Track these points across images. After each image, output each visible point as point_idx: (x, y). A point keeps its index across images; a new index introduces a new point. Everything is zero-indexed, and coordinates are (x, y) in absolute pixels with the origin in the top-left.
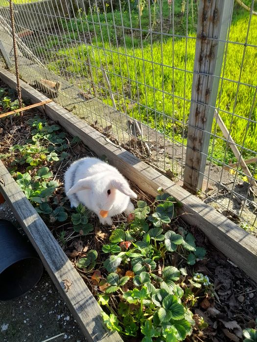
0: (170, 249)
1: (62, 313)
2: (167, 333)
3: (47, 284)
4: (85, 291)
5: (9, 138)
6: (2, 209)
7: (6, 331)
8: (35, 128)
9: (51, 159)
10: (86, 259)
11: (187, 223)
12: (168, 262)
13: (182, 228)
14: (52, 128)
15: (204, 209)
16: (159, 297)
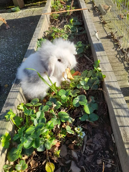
12: (72, 111)
13: (93, 97)
14: (77, 23)
15: (116, 94)
16: (40, 121)
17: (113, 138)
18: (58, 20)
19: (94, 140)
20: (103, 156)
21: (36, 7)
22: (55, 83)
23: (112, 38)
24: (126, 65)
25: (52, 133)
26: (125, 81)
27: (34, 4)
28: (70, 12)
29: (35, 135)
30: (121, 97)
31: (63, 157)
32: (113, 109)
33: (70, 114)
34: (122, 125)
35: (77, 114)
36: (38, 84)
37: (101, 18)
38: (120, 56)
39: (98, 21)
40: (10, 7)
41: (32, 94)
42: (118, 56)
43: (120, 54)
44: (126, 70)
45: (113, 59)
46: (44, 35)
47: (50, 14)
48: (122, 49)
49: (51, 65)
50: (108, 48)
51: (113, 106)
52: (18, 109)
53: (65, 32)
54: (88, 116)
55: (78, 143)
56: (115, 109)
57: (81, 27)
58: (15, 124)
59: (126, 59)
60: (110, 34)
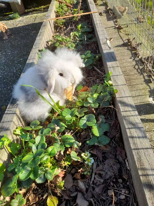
12: (78, 134)
13: (103, 117)
14: (85, 30)
15: (129, 111)
16: (39, 147)
17: (127, 164)
18: (64, 26)
19: (104, 167)
20: (116, 185)
21: (39, 13)
22: (59, 101)
23: (129, 45)
24: (146, 77)
25: (55, 161)
26: (145, 96)
27: (37, 8)
28: (77, 16)
29: (33, 163)
30: (135, 114)
31: (68, 189)
32: (126, 129)
33: (77, 138)
34: (135, 148)
35: (85, 137)
36: (38, 103)
37: (116, 22)
38: (139, 66)
39: (112, 26)
40: (7, 13)
41: (31, 115)
42: (137, 67)
43: (139, 64)
44: (146, 83)
45: (130, 71)
46: (47, 45)
47: (54, 20)
48: (142, 58)
49: (51, 80)
50: (125, 57)
51: (126, 126)
52: (14, 134)
53: (71, 40)
54: (97, 139)
55: (85, 171)
56: (128, 128)
57: (90, 34)
58: (11, 152)
59: (146, 70)
60: (127, 41)
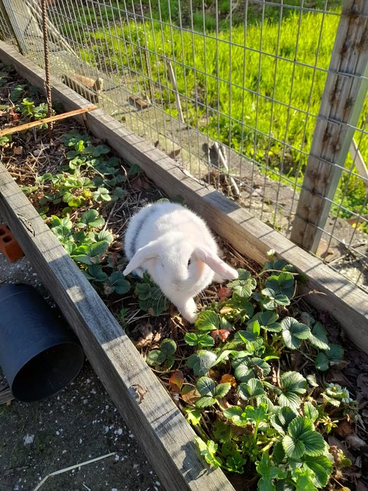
0: (291, 346)
1: (110, 423)
2: (297, 475)
3: (88, 381)
4: (167, 403)
5: (33, 163)
6: (20, 268)
7: (32, 445)
8: (73, 148)
9: (100, 198)
10: (159, 352)
11: (312, 307)
13: (306, 314)
54: (323, 354)
